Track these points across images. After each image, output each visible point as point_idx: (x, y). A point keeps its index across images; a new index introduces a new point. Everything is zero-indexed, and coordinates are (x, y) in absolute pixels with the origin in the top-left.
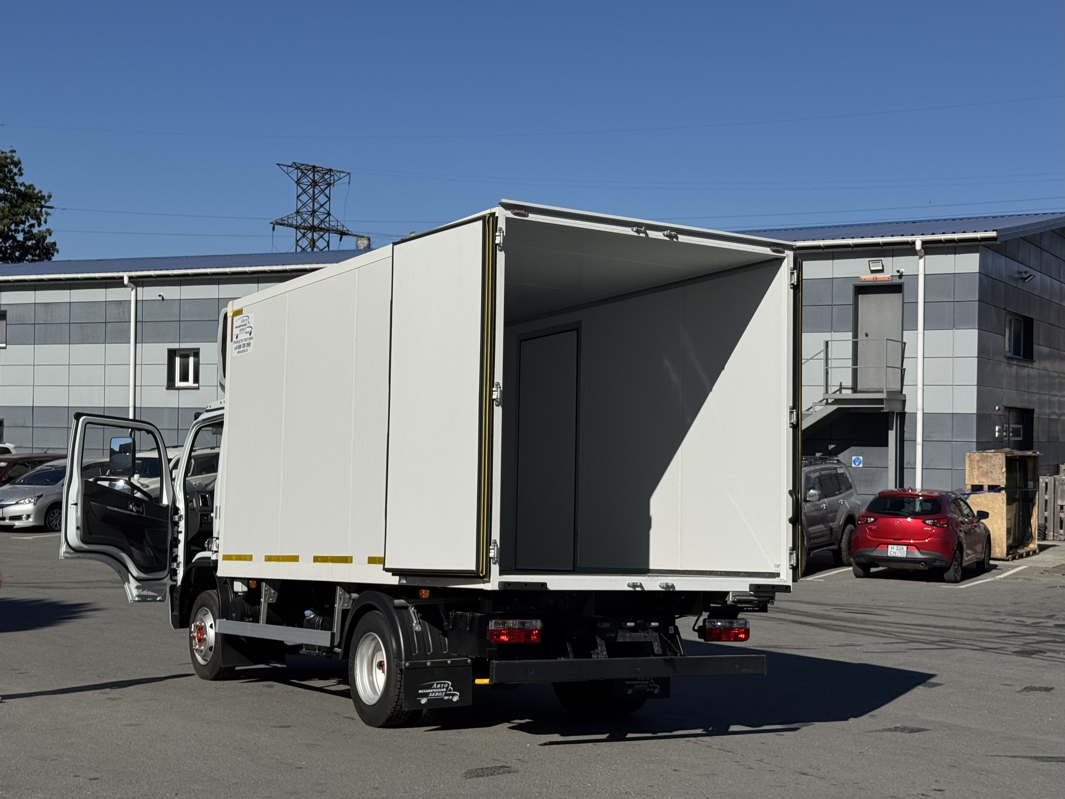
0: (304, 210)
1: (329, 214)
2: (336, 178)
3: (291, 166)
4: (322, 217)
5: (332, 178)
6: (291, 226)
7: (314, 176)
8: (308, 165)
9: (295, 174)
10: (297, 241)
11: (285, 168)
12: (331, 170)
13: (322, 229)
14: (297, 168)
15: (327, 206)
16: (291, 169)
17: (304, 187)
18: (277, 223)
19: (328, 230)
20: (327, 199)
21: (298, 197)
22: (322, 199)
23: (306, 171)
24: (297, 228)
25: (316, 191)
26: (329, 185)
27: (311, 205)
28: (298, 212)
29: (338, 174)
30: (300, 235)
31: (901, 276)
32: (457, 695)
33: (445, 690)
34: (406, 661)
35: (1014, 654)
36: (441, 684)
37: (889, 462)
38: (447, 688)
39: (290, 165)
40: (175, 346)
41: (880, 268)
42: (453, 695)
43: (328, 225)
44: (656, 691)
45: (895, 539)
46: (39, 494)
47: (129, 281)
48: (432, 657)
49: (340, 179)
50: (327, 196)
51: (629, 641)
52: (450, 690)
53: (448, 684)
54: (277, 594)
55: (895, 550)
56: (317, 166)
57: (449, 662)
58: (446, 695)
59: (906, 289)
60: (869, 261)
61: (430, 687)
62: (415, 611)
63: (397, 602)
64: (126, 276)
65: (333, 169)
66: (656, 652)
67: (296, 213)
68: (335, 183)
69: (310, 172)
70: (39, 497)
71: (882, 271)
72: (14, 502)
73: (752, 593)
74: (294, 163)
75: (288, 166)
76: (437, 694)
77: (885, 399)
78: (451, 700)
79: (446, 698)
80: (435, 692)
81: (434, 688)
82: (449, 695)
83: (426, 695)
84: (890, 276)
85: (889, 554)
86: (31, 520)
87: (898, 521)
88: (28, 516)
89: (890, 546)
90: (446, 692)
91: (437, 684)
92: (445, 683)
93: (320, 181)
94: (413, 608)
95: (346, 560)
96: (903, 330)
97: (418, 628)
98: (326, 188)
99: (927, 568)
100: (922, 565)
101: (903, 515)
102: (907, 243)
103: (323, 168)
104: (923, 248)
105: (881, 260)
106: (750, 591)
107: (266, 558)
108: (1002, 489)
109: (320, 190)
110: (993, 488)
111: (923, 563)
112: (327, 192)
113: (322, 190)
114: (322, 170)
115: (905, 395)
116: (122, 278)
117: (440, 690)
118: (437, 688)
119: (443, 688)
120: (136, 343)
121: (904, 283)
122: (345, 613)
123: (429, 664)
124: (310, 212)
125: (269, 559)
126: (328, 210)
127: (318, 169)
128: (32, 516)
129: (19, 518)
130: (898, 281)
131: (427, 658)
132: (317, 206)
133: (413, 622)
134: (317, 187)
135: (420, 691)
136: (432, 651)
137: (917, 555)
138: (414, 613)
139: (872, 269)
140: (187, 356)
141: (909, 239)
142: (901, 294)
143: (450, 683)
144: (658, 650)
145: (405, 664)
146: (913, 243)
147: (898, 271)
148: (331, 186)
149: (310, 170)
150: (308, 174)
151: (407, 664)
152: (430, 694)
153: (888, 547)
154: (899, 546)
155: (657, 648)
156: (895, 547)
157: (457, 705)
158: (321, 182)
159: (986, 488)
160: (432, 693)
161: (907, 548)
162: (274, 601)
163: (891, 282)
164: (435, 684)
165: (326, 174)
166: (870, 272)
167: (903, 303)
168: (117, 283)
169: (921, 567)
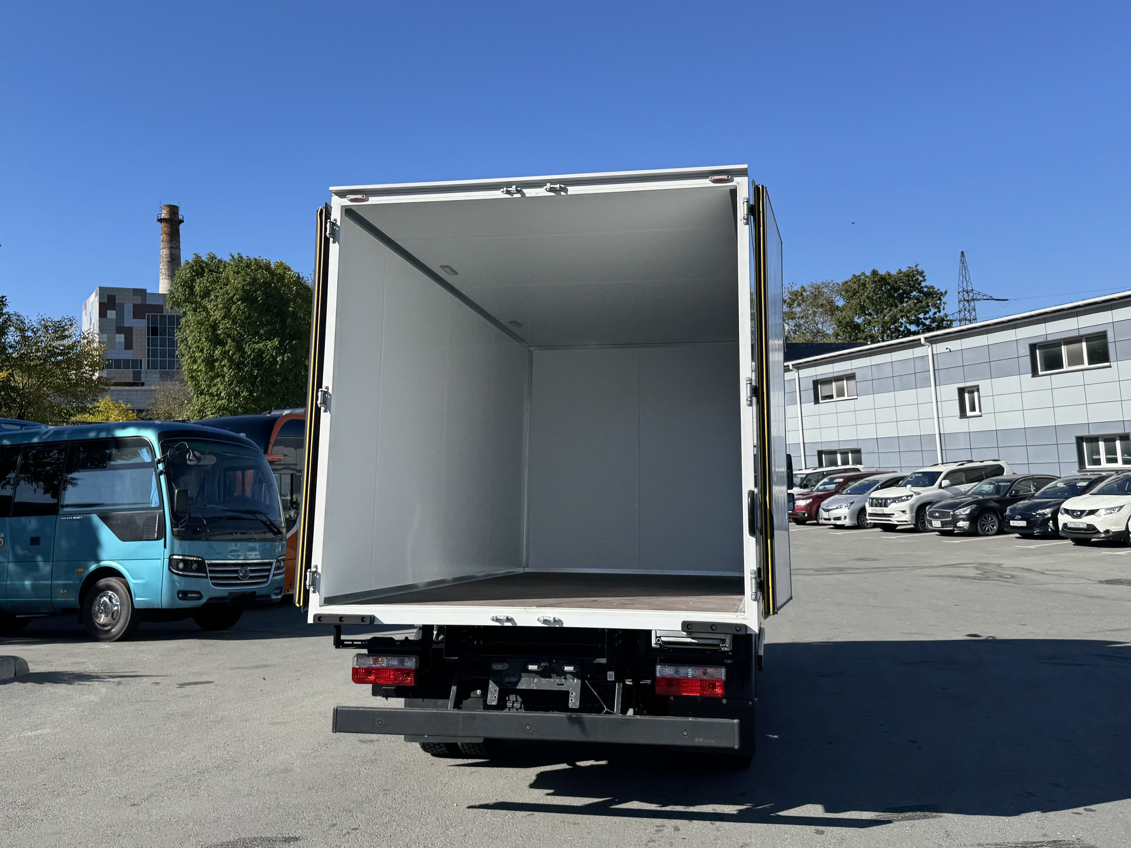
40: (962, 385)
46: (851, 501)
47: (926, 341)
64: (923, 337)
70: (852, 503)
72: (835, 507)
86: (847, 520)
88: (845, 517)
116: (920, 339)
120: (936, 386)
128: (848, 517)
129: (839, 519)
140: (973, 392)
168: (917, 343)
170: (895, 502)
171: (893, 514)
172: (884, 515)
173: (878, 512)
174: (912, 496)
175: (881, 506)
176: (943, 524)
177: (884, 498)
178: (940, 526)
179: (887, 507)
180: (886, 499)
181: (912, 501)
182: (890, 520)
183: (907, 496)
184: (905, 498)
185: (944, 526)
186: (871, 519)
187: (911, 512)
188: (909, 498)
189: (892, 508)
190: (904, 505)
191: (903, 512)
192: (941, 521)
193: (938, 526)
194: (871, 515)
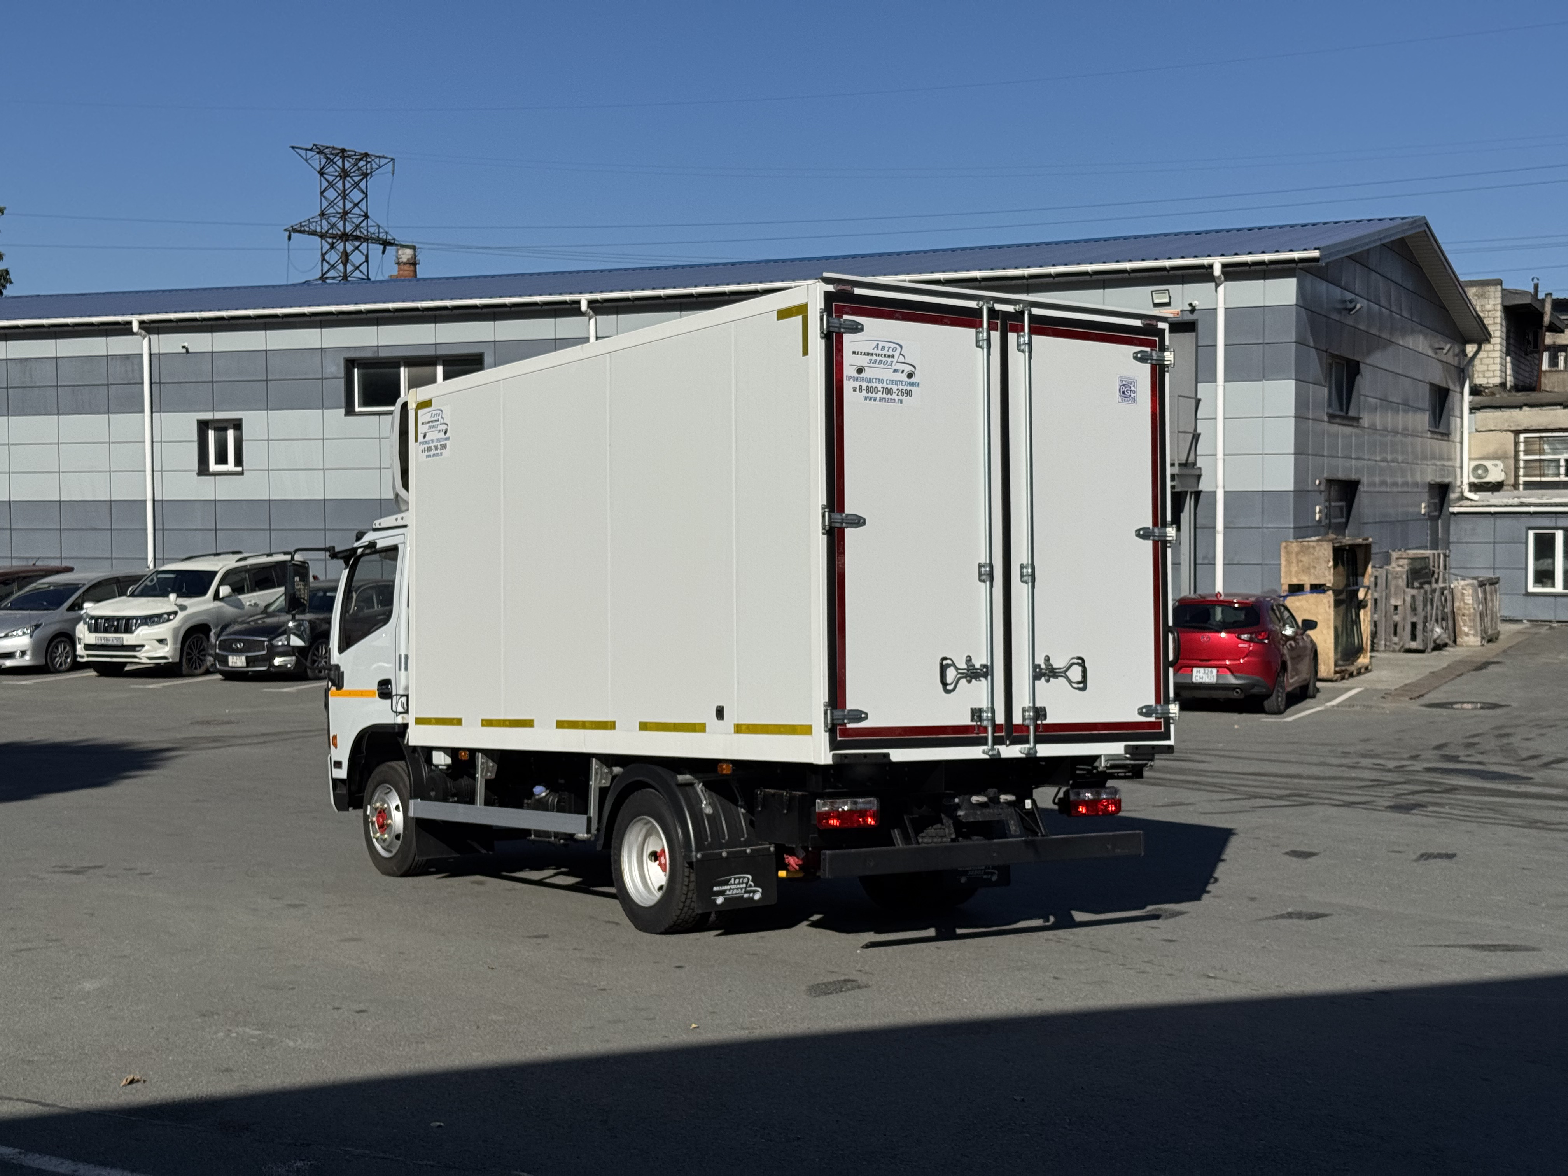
0: (332, 210)
1: (366, 216)
2: (375, 166)
3: (311, 150)
4: (357, 221)
5: (369, 165)
6: (314, 233)
7: (343, 162)
8: (334, 148)
9: (317, 161)
10: (323, 255)
11: (303, 153)
12: (366, 155)
13: (357, 238)
14: (320, 152)
15: (363, 205)
16: (310, 154)
17: (331, 178)
18: (295, 231)
19: (366, 239)
20: (362, 195)
21: (322, 193)
22: (356, 195)
23: (331, 157)
24: (323, 236)
25: (348, 185)
26: (365, 175)
27: (341, 204)
28: (322, 214)
29: (377, 160)
30: (327, 247)
31: (1193, 310)
32: (758, 891)
33: (744, 885)
34: (697, 851)
35: (1389, 809)
36: (739, 878)
37: (1182, 557)
38: (747, 884)
39: (310, 147)
40: (208, 416)
41: (1167, 300)
42: (754, 892)
43: (365, 233)
44: (994, 878)
45: (1201, 660)
46: (39, 623)
47: (140, 328)
48: (727, 846)
49: (380, 167)
50: (363, 192)
51: (980, 820)
52: (751, 886)
53: (748, 879)
54: (496, 766)
55: (1201, 674)
56: (347, 149)
57: (748, 851)
58: (746, 892)
59: (1200, 327)
60: (1152, 292)
61: (726, 883)
62: (704, 788)
63: (681, 778)
64: (135, 320)
65: (369, 153)
66: (1013, 833)
67: (320, 215)
68: (373, 174)
69: (338, 158)
70: (37, 626)
71: (1168, 304)
73: (1128, 756)
74: (314, 145)
75: (307, 150)
76: (735, 892)
77: (1177, 475)
78: (752, 898)
79: (746, 896)
80: (733, 889)
81: (732, 884)
82: (749, 892)
83: (722, 893)
84: (1179, 310)
85: (1194, 680)
86: (27, 657)
87: (1206, 637)
88: (23, 653)
89: (1195, 670)
90: (746, 888)
91: (735, 879)
92: (744, 878)
93: (352, 171)
94: (701, 785)
95: (609, 725)
96: (1197, 383)
97: (708, 810)
98: (362, 180)
99: (1242, 696)
100: (1237, 692)
101: (1212, 629)
102: (1202, 267)
103: (355, 152)
104: (1223, 272)
105: (1168, 290)
106: (1126, 753)
107: (484, 722)
108: (1329, 589)
109: (353, 183)
110: (1317, 588)
111: (1238, 690)
112: (363, 185)
113: (355, 183)
114: (355, 155)
115: (1200, 468)
116: (130, 323)
117: (738, 886)
118: (734, 884)
119: (743, 883)
120: (152, 412)
121: (1197, 320)
122: (603, 792)
123: (724, 854)
124: (340, 213)
125: (488, 723)
126: (365, 210)
127: (349, 153)
128: (29, 653)
129: (10, 655)
130: (1190, 317)
131: (722, 846)
132: (349, 205)
133: (702, 803)
134: (348, 179)
135: (715, 889)
136: (727, 837)
137: (1232, 680)
138: (702, 791)
139: (1156, 301)
140: (225, 429)
141: (1205, 261)
142: (1194, 334)
143: (750, 877)
144: (1015, 831)
145: (696, 856)
146: (1211, 266)
147: (1191, 305)
148: (369, 177)
149: (337, 155)
150: (335, 160)
151: (699, 856)
152: (728, 892)
153: (1192, 671)
154: (1206, 669)
155: (1013, 827)
156: (1202, 670)
157: (761, 904)
158: (354, 172)
159: (1307, 588)
160: (730, 890)
161: (1218, 671)
162: (493, 777)
163: (1180, 319)
164: (733, 880)
165: (361, 159)
166: (1152, 305)
167: (1197, 346)
168: (125, 329)
169: (1235, 695)
170: (146, 624)
171: (143, 646)
172: (123, 648)
173: (110, 643)
174: (175, 613)
175: (116, 631)
176: (250, 662)
177: (123, 618)
178: (245, 664)
179: (131, 632)
180: (128, 619)
181: (176, 622)
182: (135, 657)
183: (169, 614)
184: (166, 616)
185: (251, 664)
186: (88, 656)
187: (175, 643)
188: (172, 617)
189: (141, 634)
190: (163, 630)
191: (161, 641)
192: (247, 658)
193: (239, 664)
194: (88, 647)
